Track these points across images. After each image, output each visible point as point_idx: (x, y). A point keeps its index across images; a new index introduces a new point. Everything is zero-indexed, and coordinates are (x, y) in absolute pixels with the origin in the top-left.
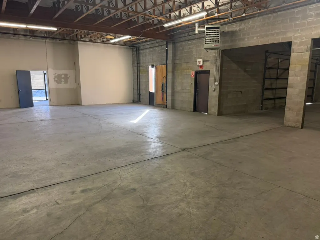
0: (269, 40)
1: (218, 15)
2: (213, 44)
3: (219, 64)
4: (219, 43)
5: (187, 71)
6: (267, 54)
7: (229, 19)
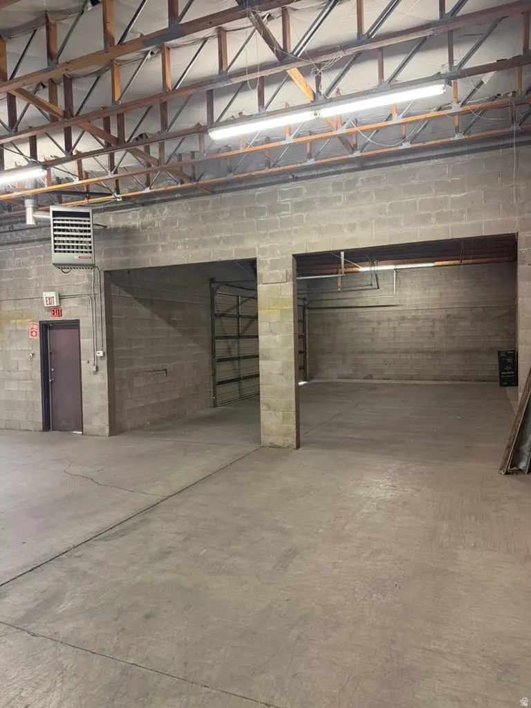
0: (210, 252)
1: (81, 182)
2: (75, 254)
3: (100, 304)
4: (91, 252)
5: (18, 321)
6: (214, 286)
7: (113, 197)
